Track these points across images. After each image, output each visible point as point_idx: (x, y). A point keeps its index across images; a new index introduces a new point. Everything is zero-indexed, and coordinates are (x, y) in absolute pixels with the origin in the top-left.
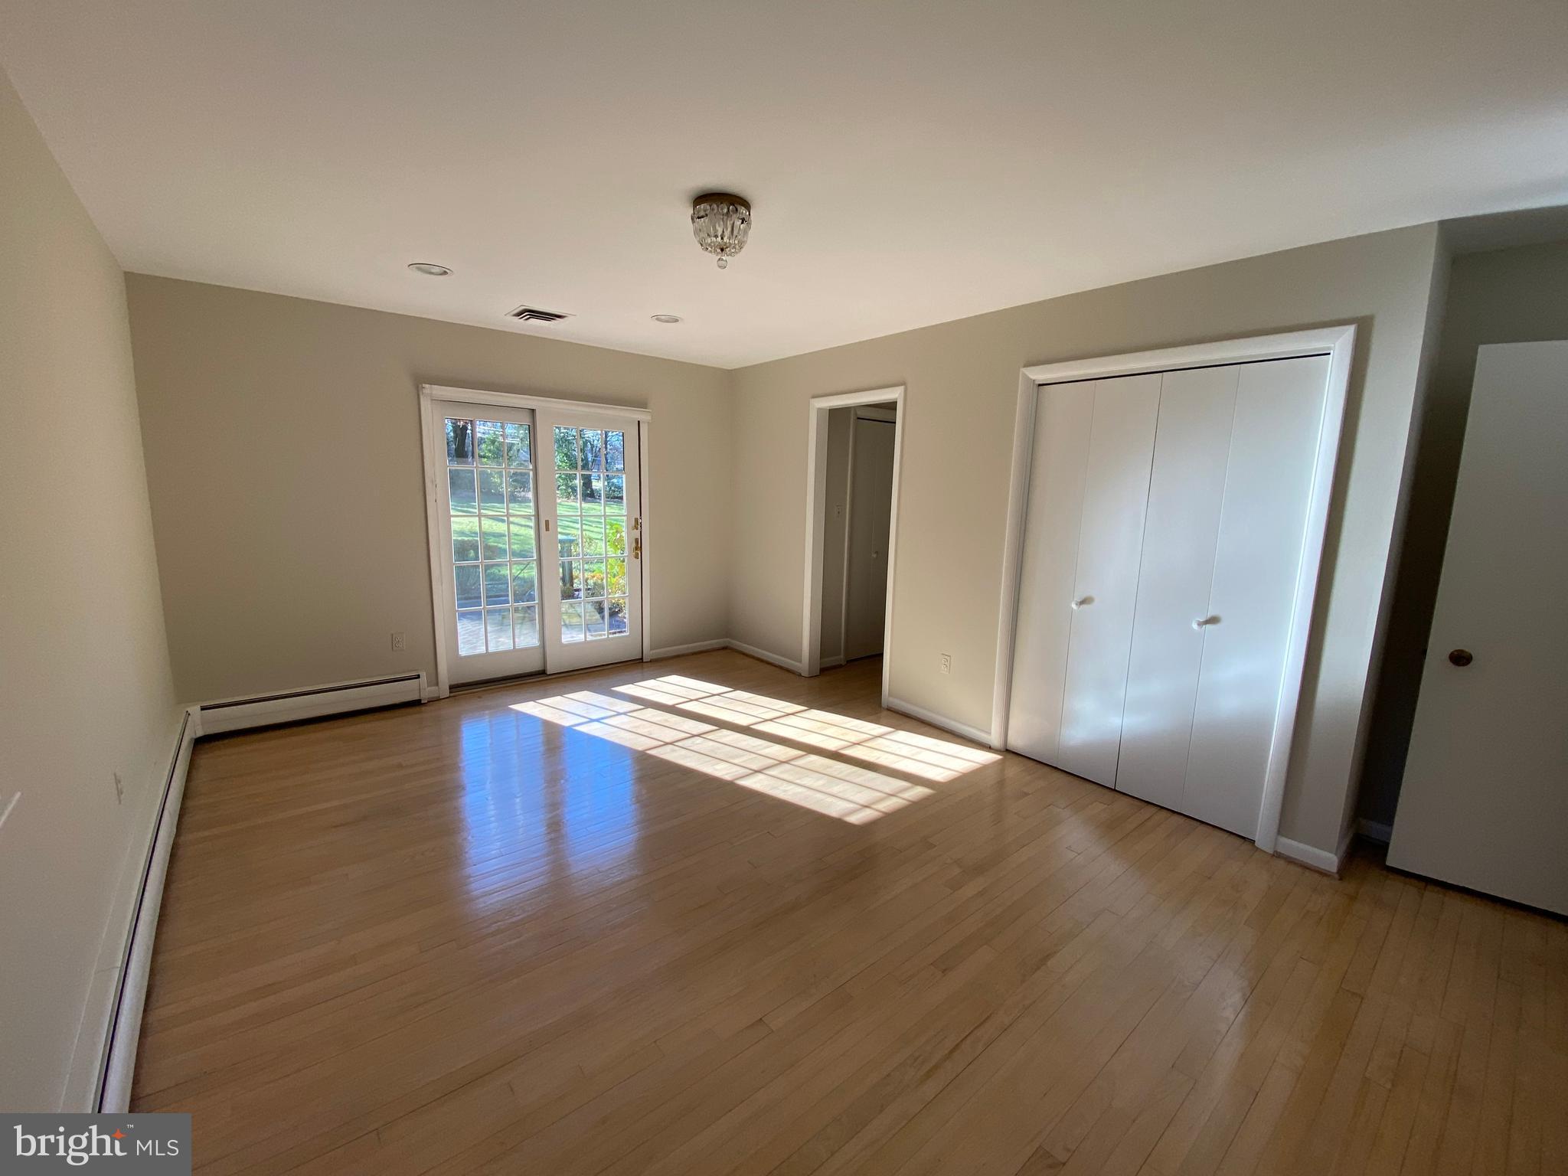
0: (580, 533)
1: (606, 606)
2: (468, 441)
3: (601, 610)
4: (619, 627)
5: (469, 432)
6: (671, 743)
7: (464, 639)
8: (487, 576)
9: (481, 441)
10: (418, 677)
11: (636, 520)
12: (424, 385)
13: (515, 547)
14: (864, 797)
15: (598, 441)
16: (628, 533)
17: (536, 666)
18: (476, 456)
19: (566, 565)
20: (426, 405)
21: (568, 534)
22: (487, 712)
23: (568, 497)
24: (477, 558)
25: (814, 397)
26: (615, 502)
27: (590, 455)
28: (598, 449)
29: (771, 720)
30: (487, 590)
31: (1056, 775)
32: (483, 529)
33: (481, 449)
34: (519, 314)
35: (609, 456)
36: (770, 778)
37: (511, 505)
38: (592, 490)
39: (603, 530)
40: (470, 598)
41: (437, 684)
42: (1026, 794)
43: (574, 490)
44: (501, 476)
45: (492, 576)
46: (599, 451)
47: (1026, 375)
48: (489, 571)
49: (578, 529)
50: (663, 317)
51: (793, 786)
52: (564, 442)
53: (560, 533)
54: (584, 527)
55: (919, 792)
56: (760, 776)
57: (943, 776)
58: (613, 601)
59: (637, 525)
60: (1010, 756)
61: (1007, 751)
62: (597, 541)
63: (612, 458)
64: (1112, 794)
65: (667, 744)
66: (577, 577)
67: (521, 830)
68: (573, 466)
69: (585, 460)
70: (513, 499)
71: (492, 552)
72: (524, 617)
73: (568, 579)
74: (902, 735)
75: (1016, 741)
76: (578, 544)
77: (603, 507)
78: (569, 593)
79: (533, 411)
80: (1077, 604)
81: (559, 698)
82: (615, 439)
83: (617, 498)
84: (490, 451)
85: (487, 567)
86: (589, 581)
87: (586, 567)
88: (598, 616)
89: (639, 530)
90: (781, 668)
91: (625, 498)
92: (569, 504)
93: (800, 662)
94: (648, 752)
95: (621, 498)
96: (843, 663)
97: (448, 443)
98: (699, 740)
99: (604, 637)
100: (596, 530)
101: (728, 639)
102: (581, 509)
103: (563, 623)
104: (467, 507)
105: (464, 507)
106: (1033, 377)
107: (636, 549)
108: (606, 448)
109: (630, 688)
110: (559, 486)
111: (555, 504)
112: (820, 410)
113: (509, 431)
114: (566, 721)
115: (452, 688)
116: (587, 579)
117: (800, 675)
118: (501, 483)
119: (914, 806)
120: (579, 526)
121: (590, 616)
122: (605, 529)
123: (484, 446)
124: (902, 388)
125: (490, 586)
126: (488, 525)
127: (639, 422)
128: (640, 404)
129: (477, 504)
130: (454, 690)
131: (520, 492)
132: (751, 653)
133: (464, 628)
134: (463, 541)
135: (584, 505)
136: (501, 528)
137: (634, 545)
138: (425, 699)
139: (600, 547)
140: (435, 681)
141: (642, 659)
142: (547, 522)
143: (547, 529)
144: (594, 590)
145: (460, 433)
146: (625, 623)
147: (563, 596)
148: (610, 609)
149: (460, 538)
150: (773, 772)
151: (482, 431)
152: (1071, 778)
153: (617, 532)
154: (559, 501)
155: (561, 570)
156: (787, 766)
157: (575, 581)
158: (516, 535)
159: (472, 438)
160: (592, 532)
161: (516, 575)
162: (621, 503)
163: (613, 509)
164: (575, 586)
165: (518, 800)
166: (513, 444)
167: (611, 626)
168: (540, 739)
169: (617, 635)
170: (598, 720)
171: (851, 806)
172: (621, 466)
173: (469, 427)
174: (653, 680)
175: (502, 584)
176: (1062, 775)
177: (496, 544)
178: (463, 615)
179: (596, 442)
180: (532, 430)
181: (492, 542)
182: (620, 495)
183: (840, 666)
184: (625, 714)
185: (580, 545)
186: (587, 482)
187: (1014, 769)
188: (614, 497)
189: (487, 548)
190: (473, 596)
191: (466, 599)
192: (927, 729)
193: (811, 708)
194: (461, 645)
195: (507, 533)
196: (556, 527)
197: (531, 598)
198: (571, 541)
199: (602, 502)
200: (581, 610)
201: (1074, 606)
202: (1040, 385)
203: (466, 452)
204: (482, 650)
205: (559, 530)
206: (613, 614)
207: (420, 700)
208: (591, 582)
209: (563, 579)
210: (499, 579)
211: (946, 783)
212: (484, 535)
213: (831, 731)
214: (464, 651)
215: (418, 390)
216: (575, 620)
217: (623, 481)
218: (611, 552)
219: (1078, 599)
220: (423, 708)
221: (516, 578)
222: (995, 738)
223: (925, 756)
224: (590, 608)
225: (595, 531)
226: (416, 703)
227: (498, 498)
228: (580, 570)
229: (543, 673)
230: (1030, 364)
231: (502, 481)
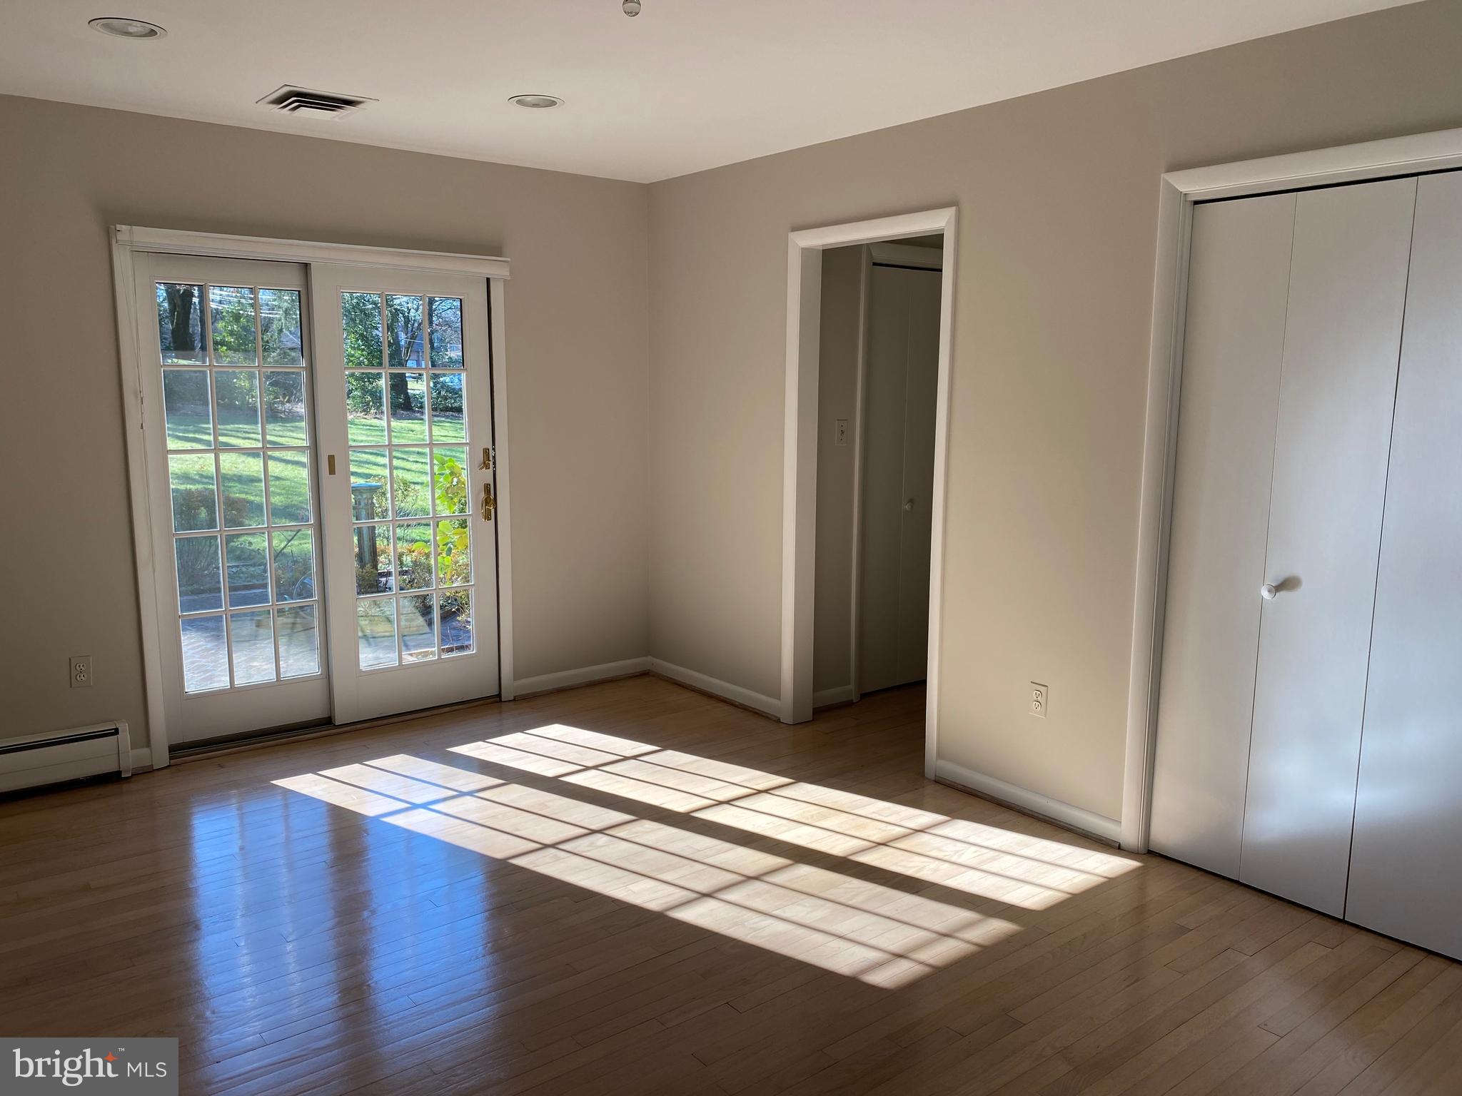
0: (387, 472)
1: (436, 603)
2: (194, 315)
3: (426, 610)
4: (457, 638)
5: (196, 300)
6: (554, 846)
7: (193, 663)
8: (230, 551)
9: (217, 315)
10: (116, 732)
11: (486, 451)
12: (118, 227)
13: (276, 500)
14: (897, 938)
15: (417, 310)
16: (472, 475)
17: (315, 711)
18: (210, 345)
19: (365, 532)
20: (122, 260)
21: (368, 476)
22: (235, 791)
23: (366, 411)
24: (212, 524)
25: (796, 229)
26: (447, 417)
27: (402, 336)
28: (416, 325)
29: (728, 802)
30: (230, 577)
31: (1239, 894)
32: (223, 471)
33: (215, 330)
34: (280, 101)
35: (435, 336)
36: (728, 906)
37: (270, 427)
38: (407, 397)
39: (428, 468)
40: (203, 592)
41: (148, 744)
42: (1183, 930)
43: (377, 398)
44: (251, 377)
45: (238, 553)
46: (418, 328)
47: (1170, 184)
48: (232, 544)
49: (384, 466)
50: (529, 99)
51: (769, 921)
52: (359, 315)
53: (354, 474)
54: (395, 462)
55: (996, 928)
56: (711, 904)
57: (1036, 899)
58: (448, 594)
59: (488, 459)
60: (1154, 862)
61: (1150, 854)
62: (417, 487)
63: (441, 340)
64: (1339, 928)
65: (546, 846)
66: (383, 552)
67: (295, 1001)
68: (375, 356)
69: (395, 344)
70: (273, 416)
71: (238, 511)
72: (294, 624)
73: (368, 555)
74: (963, 828)
75: (1167, 834)
76: (384, 494)
77: (426, 427)
78: (371, 583)
79: (306, 267)
80: (1269, 591)
81: (356, 767)
82: (445, 307)
83: (452, 409)
84: (231, 333)
85: (230, 539)
86: (404, 558)
87: (399, 532)
88: (420, 621)
89: (491, 470)
90: (745, 708)
91: (465, 408)
92: (369, 422)
93: (778, 697)
94: (514, 861)
95: (459, 410)
96: (854, 697)
97: (160, 321)
98: (601, 839)
99: (430, 658)
100: (414, 467)
101: (649, 658)
102: (390, 430)
103: (360, 634)
104: (195, 432)
105: (189, 432)
106: (1183, 189)
107: (487, 502)
108: (431, 322)
109: (479, 748)
110: (350, 392)
111: (343, 426)
112: (806, 252)
113: (264, 297)
114: (369, 807)
115: (175, 750)
116: (401, 555)
117: (778, 721)
118: (251, 390)
119: (986, 954)
120: (385, 461)
121: (406, 620)
122: (432, 465)
123: (220, 325)
124: (952, 210)
125: (234, 570)
126: (230, 463)
127: (488, 280)
128: (490, 249)
129: (211, 426)
130: (178, 753)
131: (283, 403)
132: (688, 682)
133: (193, 646)
134: (189, 492)
135: (395, 424)
136: (253, 466)
137: (483, 495)
138: (127, 771)
139: (422, 498)
140: (145, 739)
141: (499, 695)
142: (331, 459)
143: (332, 471)
144: (415, 575)
145: (181, 302)
146: (468, 632)
147: (359, 586)
148: (442, 607)
149: (182, 487)
150: (732, 896)
151: (218, 298)
152: (1263, 901)
153: (452, 473)
154: (350, 417)
155: (356, 539)
156: (757, 885)
157: (382, 558)
158: (278, 478)
159: (202, 311)
160: (408, 470)
161: (279, 549)
162: (459, 418)
163: (446, 432)
164: (382, 568)
165: (289, 947)
166: (270, 321)
167: (444, 638)
168: (324, 841)
169: (454, 654)
170: (425, 806)
171: (873, 955)
172: (455, 354)
173: (196, 293)
174: (519, 734)
175: (254, 565)
176: (1249, 896)
177: (243, 496)
178: (192, 624)
179: (412, 313)
180: (305, 299)
181: (237, 493)
182: (456, 405)
183: (849, 704)
184: (471, 793)
185: (389, 495)
186: (399, 384)
187: (1162, 885)
188: (447, 407)
189: (231, 504)
190: (207, 586)
191: (193, 593)
192: (1006, 816)
193: (799, 779)
194: (187, 675)
195: (263, 476)
196: (347, 462)
197: (305, 592)
198: (373, 490)
199: (426, 417)
200: (391, 610)
201: (1265, 594)
202: (1196, 203)
203: (191, 336)
204: (222, 682)
205: (353, 469)
206: (448, 615)
207: (119, 773)
208: (407, 560)
209: (360, 557)
210: (250, 557)
211: (1039, 911)
212: (222, 478)
213: (834, 821)
214: (193, 684)
215: (109, 234)
216: (382, 628)
217: (459, 380)
218: (444, 509)
219: (1272, 580)
220: (125, 787)
221: (279, 555)
222: (1127, 830)
223: (1005, 864)
224: (408, 606)
225: (414, 470)
226: (111, 779)
227: (249, 414)
228: (388, 539)
229: (327, 722)
230: (1177, 166)
231: (252, 384)
